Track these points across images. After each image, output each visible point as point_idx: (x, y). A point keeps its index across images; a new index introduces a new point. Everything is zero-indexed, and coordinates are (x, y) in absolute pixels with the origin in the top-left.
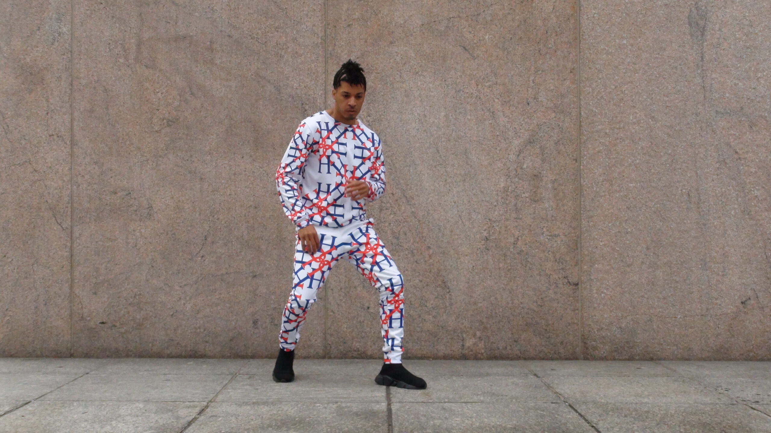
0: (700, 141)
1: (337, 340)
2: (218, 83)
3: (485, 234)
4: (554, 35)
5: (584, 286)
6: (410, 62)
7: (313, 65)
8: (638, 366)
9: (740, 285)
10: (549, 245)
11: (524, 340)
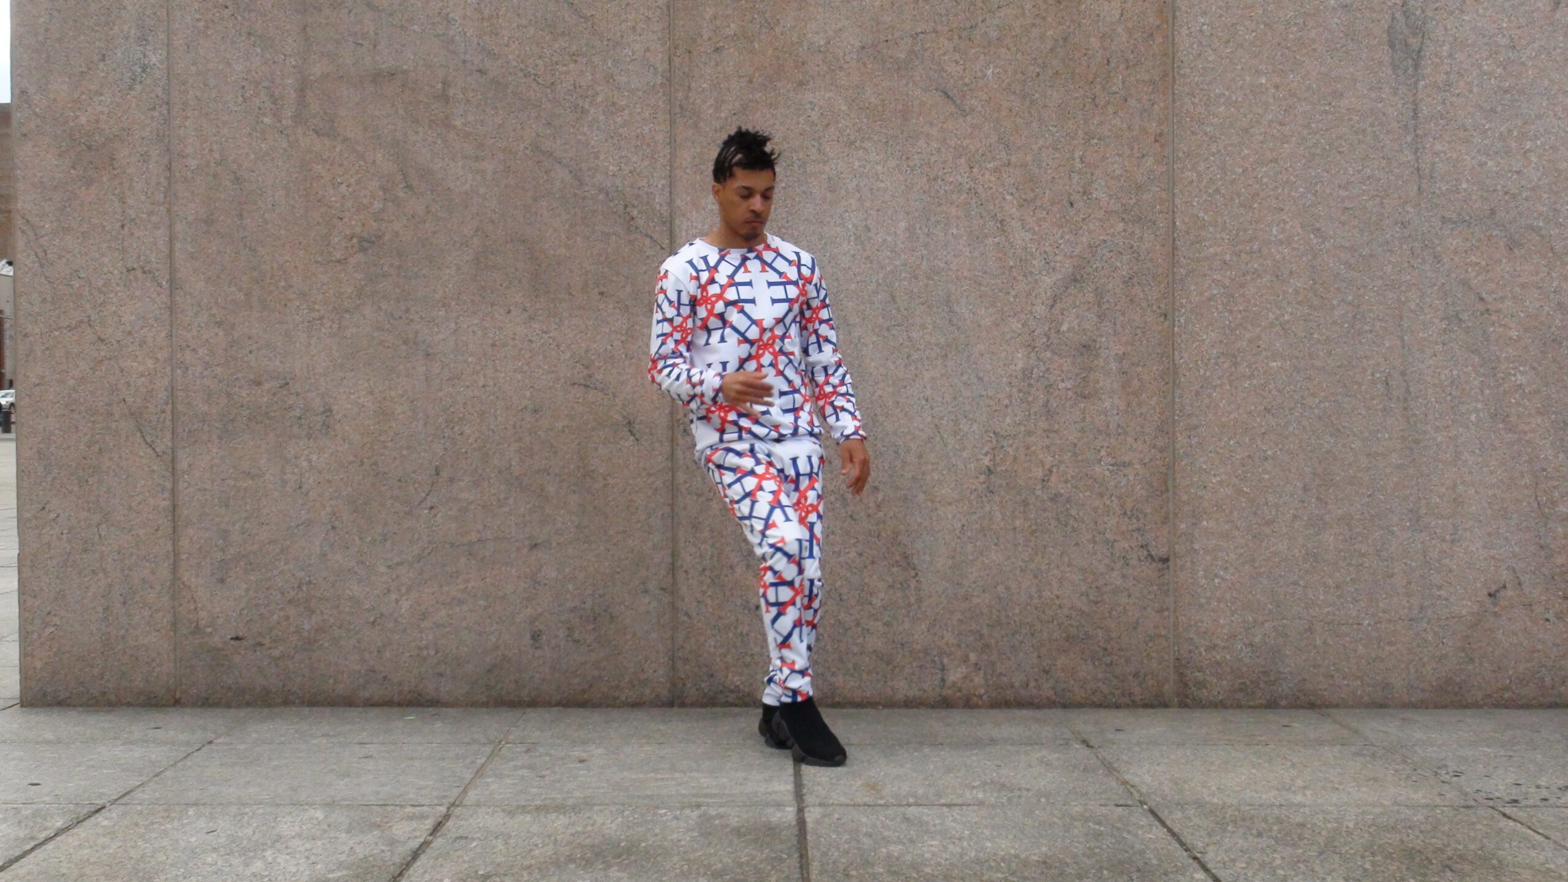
0: (1409, 277)
1: (696, 669)
2: (460, 164)
3: (986, 461)
4: (1122, 66)
5: (1179, 562)
6: (837, 122)
7: (646, 129)
8: (1286, 721)
9: (1485, 559)
10: (1112, 483)
11: (1063, 670)
